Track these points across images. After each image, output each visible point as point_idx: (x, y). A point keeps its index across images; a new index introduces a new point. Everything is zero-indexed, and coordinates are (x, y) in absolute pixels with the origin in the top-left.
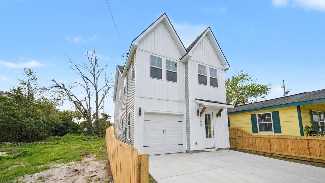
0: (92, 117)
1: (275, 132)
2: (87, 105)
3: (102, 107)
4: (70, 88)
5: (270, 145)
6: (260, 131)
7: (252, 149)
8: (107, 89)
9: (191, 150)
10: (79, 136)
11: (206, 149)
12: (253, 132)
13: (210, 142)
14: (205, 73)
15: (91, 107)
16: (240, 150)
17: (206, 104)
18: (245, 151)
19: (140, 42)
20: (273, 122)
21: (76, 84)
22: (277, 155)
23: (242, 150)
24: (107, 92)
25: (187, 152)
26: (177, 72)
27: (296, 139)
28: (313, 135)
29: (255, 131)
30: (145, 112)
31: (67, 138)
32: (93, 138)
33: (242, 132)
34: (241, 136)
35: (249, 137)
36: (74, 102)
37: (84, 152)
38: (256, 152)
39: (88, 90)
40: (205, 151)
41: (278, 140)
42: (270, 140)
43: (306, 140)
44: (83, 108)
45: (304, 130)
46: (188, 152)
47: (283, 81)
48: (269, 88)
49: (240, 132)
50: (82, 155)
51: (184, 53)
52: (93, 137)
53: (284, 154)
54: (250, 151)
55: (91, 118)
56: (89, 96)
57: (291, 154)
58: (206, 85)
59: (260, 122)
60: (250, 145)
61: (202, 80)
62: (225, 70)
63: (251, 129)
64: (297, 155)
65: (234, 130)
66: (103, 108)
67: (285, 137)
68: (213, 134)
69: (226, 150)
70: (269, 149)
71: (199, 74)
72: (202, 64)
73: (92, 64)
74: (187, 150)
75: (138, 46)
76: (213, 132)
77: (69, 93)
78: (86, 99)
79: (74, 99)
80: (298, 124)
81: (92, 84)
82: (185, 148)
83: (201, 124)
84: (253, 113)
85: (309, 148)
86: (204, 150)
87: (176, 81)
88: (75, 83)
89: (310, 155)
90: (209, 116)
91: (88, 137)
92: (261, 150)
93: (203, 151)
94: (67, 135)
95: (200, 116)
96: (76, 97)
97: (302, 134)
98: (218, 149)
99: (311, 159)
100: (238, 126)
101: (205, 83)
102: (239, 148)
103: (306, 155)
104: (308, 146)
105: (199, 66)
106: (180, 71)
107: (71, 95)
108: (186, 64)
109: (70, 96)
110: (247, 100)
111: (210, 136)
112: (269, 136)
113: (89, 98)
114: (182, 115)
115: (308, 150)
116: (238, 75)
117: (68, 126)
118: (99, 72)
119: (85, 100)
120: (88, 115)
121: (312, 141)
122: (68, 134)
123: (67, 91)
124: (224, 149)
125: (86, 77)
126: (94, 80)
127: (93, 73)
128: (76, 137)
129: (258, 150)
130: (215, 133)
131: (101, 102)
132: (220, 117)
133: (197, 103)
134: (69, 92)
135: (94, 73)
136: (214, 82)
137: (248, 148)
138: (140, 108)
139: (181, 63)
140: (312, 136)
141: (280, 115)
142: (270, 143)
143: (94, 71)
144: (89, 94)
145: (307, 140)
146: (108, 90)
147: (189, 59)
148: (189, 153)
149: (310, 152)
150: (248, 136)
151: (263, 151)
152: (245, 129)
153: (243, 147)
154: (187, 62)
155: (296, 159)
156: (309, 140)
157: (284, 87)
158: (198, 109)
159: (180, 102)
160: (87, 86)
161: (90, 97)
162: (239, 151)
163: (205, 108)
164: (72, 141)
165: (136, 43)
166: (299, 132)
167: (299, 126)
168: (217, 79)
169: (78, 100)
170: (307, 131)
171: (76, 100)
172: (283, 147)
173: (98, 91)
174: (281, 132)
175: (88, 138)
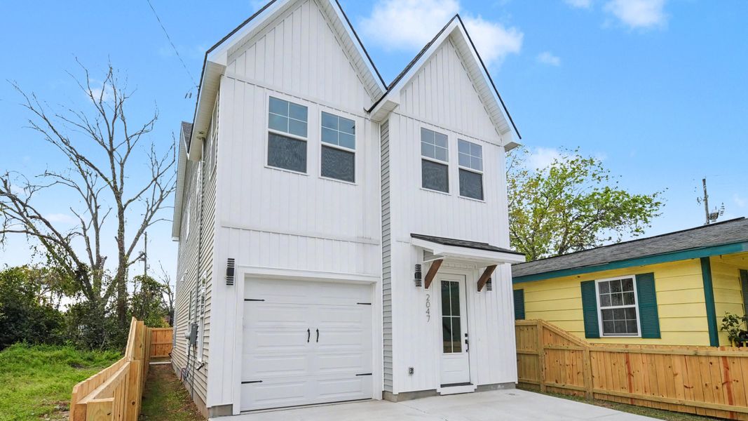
0: (105, 288)
1: (644, 336)
2: (89, 249)
3: (143, 257)
4: (28, 191)
5: (630, 374)
6: (606, 330)
7: (581, 386)
8: (157, 198)
9: (396, 392)
10: (57, 352)
11: (442, 386)
12: (587, 337)
13: (455, 367)
14: (443, 154)
15: (102, 254)
16: (550, 391)
17: (438, 249)
18: (563, 391)
19: (232, 56)
20: (639, 306)
21: (51, 179)
22: (646, 402)
23: (556, 391)
24: (157, 208)
25: (383, 399)
26: (358, 151)
27: (696, 355)
28: (744, 345)
29: (591, 332)
30: (246, 274)
31: (13, 359)
32: (104, 357)
33: (556, 334)
34: (554, 347)
35: (573, 351)
36: (42, 237)
37: (57, 403)
38: (591, 394)
39: (91, 198)
40: (439, 394)
41: (649, 358)
42: (630, 358)
43: (721, 359)
44: (75, 258)
45: (719, 329)
46: (386, 396)
47: (704, 180)
48: (656, 204)
49: (549, 336)
50: (48, 412)
51: (378, 92)
52: (107, 353)
53: (666, 398)
54: (576, 392)
55: (102, 294)
56: (95, 218)
57: (682, 399)
58: (448, 192)
59: (606, 306)
60: (575, 373)
61: (434, 176)
62: (508, 148)
63: (581, 326)
64: (699, 403)
65: (534, 328)
66: (145, 260)
67: (667, 351)
68: (467, 342)
69: (505, 388)
70: (626, 385)
71: (423, 160)
72: (435, 129)
73: (104, 115)
74: (383, 392)
75: (225, 67)
76: (466, 335)
77: (25, 210)
78: (85, 230)
79: (44, 230)
80: (704, 313)
81: (106, 180)
82: (377, 386)
83: (428, 312)
84: (587, 277)
85: (727, 382)
86: (435, 390)
87: (353, 180)
88: (48, 177)
89: (731, 403)
90: (455, 286)
91: (88, 355)
92: (605, 389)
93: (433, 393)
94: (14, 348)
95: (427, 287)
96: (48, 224)
97: (715, 342)
98: (482, 388)
99: (732, 412)
100: (546, 318)
101: (444, 187)
102: (549, 382)
103: (719, 402)
104: (726, 375)
105: (426, 134)
106: (365, 147)
107: (32, 217)
108: (383, 126)
109: (29, 219)
110: (592, 237)
111: (458, 349)
112: (627, 346)
113: (96, 225)
114: (371, 285)
115: (725, 386)
116: (566, 160)
117: (19, 317)
118: (128, 140)
119: (82, 232)
120: (92, 282)
121: (736, 361)
122: (17, 344)
123: (17, 202)
124: (499, 386)
125: (82, 158)
126: (113, 168)
127: (107, 142)
128: (47, 354)
129: (597, 388)
130: (472, 339)
131: (137, 239)
132: (489, 289)
133: (415, 247)
134: (24, 205)
135: (111, 145)
136: (472, 185)
137: (572, 383)
138: (231, 261)
139: (369, 124)
140: (742, 345)
141: (658, 287)
142: (629, 368)
143: (111, 139)
144: (96, 212)
145: (723, 357)
146: (161, 199)
147: (391, 111)
148: (390, 401)
149: (729, 392)
150: (572, 347)
151: (612, 392)
152: (563, 327)
153: (557, 382)
154: (388, 121)
155: (696, 415)
156: (728, 359)
157: (706, 200)
158: (418, 267)
159: (364, 242)
160: (88, 187)
161: (99, 222)
162: (548, 393)
163: (438, 263)
164: (31, 369)
165: (218, 57)
166: (707, 335)
167: (706, 318)
168: (481, 175)
169: (57, 234)
170: (728, 334)
171: (51, 232)
172: (662, 380)
173: (124, 202)
174: (658, 336)
175: (89, 359)
